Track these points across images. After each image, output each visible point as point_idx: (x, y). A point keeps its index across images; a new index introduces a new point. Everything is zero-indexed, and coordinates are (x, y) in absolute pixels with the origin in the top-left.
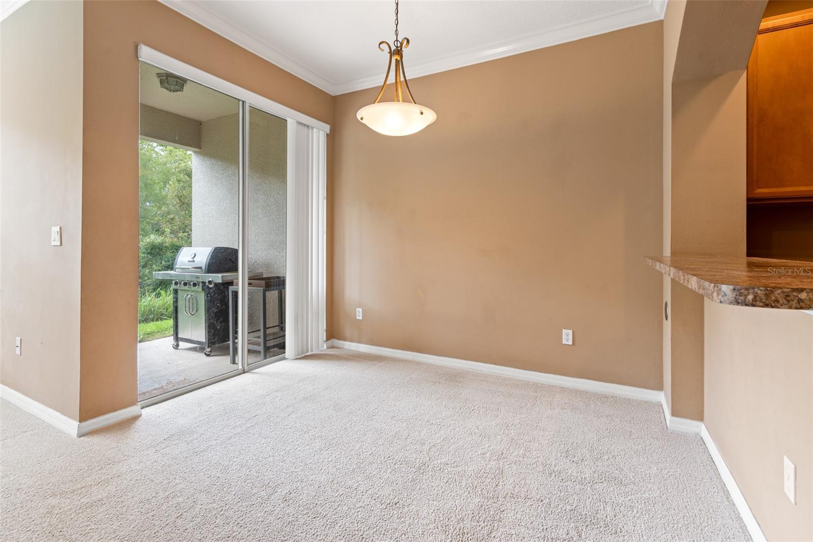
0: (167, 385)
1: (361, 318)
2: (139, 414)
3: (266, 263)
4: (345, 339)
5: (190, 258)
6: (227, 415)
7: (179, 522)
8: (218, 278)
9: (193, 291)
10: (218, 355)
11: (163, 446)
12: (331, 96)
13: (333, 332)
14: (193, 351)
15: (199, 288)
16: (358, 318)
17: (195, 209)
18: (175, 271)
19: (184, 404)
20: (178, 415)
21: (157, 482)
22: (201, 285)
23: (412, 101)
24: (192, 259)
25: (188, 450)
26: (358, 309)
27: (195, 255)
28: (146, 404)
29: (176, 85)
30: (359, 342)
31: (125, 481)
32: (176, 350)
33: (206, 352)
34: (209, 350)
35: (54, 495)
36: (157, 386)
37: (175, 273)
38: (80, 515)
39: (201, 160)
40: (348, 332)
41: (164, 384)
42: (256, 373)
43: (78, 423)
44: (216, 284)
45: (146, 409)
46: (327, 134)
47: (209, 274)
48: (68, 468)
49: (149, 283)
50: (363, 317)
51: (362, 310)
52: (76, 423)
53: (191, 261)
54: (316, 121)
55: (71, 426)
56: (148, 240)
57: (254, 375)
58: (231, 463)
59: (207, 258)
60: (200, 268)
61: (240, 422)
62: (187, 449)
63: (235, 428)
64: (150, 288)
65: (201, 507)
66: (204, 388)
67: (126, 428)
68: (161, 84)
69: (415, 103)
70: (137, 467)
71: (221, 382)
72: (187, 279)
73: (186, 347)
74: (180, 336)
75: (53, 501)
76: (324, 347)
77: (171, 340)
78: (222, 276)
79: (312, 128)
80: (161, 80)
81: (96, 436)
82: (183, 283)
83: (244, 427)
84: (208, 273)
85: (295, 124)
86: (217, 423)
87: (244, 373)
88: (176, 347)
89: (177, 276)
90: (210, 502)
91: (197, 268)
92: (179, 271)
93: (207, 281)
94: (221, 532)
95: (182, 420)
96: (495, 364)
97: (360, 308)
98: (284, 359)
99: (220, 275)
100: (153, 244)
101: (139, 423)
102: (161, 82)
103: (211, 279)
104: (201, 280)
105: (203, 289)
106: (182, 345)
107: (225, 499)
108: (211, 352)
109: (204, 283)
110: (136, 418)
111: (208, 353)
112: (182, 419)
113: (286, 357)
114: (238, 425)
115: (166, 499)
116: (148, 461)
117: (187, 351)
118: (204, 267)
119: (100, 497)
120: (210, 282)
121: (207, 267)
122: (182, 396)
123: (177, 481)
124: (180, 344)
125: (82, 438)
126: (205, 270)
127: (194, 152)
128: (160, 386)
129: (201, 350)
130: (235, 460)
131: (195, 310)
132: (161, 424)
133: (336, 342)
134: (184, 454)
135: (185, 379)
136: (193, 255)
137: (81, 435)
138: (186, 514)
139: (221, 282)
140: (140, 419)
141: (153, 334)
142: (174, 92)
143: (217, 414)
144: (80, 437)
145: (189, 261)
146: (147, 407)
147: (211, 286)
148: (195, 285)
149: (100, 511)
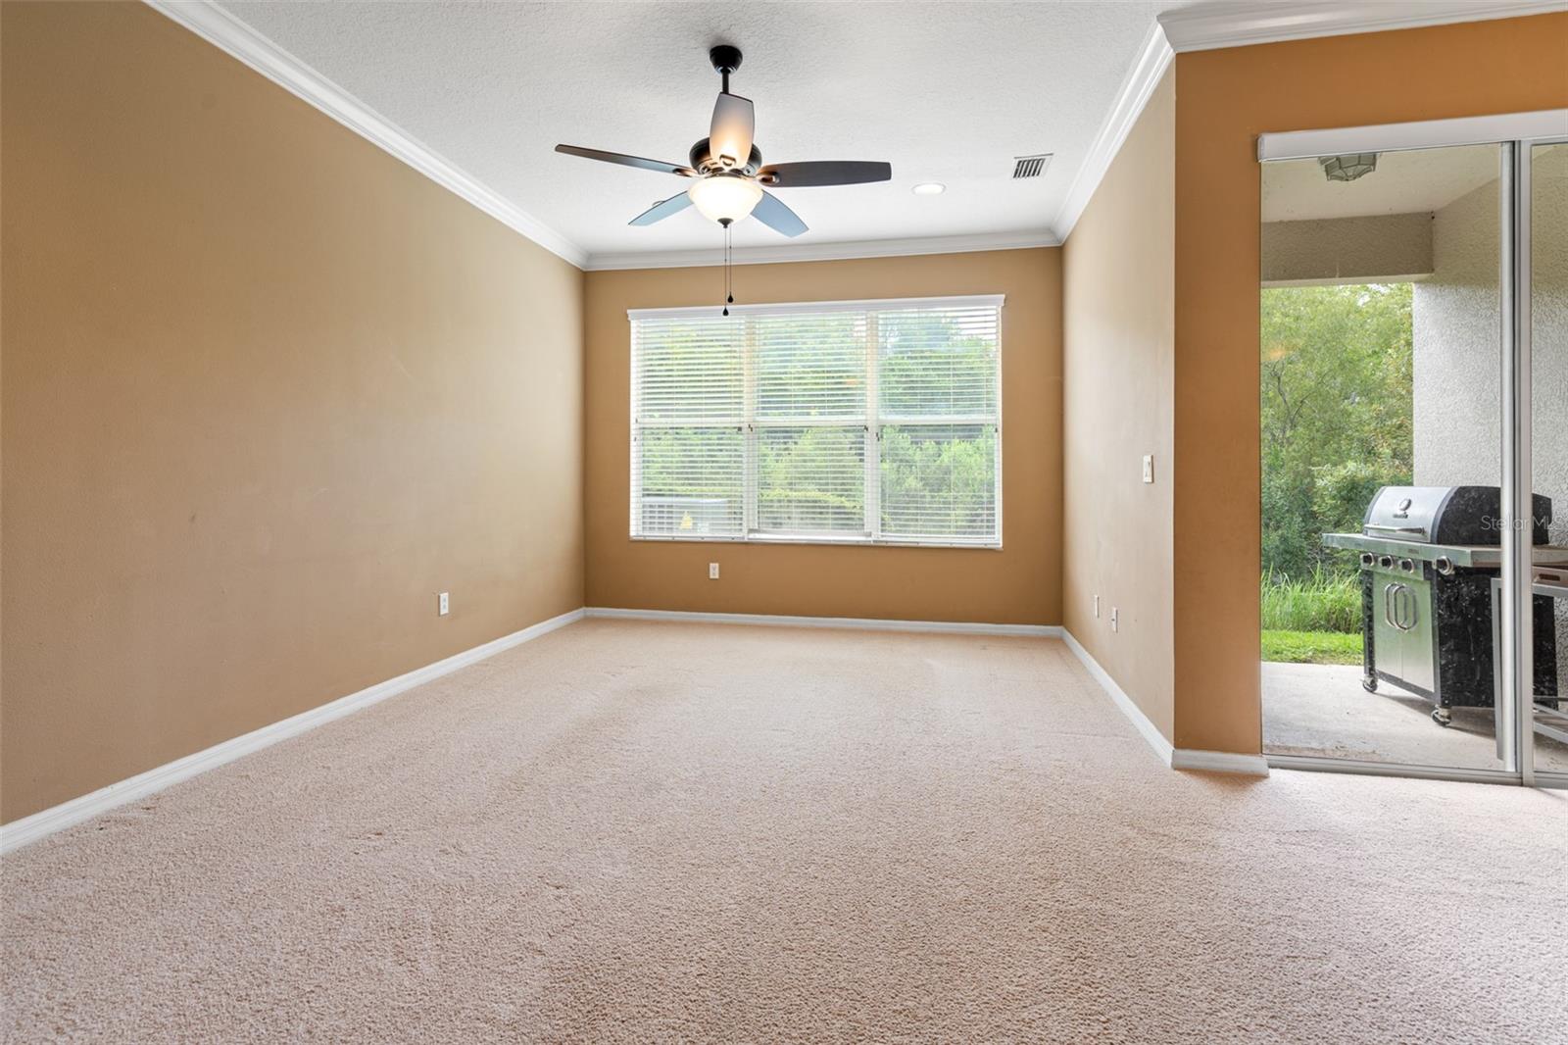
0: (1333, 750)
2: (1264, 773)
5: (1398, 507)
6: (1441, 850)
7: (1289, 966)
8: (1464, 555)
9: (1402, 579)
10: (1472, 732)
11: (1293, 839)
14: (1408, 705)
15: (1417, 574)
17: (1422, 404)
18: (1367, 534)
19: (1352, 791)
20: (1335, 803)
21: (1269, 886)
22: (1421, 566)
24: (1402, 512)
25: (1337, 868)
27: (1410, 502)
28: (1281, 763)
29: (1359, 164)
31: (1220, 859)
32: (1370, 694)
33: (1436, 716)
34: (1444, 712)
35: (1131, 825)
36: (1314, 745)
37: (1366, 537)
38: (1155, 867)
39: (1433, 297)
41: (1328, 745)
42: (1553, 796)
43: (1173, 748)
44: (1456, 568)
45: (1278, 770)
47: (1440, 546)
48: (1154, 802)
49: (1345, 558)
53: (1400, 517)
55: (1164, 748)
56: (1343, 472)
58: (1422, 936)
59: (1437, 513)
60: (1421, 531)
61: (1472, 877)
62: (1335, 865)
63: (1454, 882)
64: (1346, 567)
65: (1334, 968)
66: (1403, 779)
67: (1240, 785)
68: (1327, 175)
70: (1243, 849)
71: (1449, 783)
72: (1389, 554)
73: (1393, 694)
74: (1378, 667)
75: (1131, 834)
77: (1358, 673)
78: (1472, 552)
80: (1326, 167)
81: (1195, 777)
82: (1380, 559)
83: (1479, 891)
84: (1439, 543)
86: (1411, 852)
87: (1521, 785)
88: (1372, 687)
89: (1368, 543)
90: (1356, 973)
91: (1412, 531)
92: (1375, 535)
93: (1434, 561)
94: (1363, 1031)
95: (1339, 816)
99: (1468, 550)
100: (1352, 480)
101: (1260, 787)
102: (1327, 171)
103: (1444, 557)
104: (1423, 558)
105: (1426, 579)
106: (1383, 686)
107: (1388, 987)
108: (1449, 717)
109: (1427, 565)
110: (1260, 777)
111: (1442, 720)
112: (1339, 813)
114: (1463, 878)
115: (1276, 918)
116: (1262, 849)
117: (1394, 702)
118: (1429, 530)
119: (1183, 859)
120: (1442, 564)
121: (1436, 530)
122: (1352, 776)
123: (1303, 905)
124: (1378, 684)
125: (1177, 772)
126: (1432, 536)
127: (1416, 282)
128: (1320, 747)
129: (1425, 707)
130: (1433, 936)
131: (1411, 619)
132: (1299, 804)
134: (1327, 871)
135: (1374, 752)
136: (1406, 503)
137: (1176, 768)
138: (1303, 961)
139: (1469, 565)
140: (1265, 781)
141: (1333, 654)
142: (1355, 178)
143: (1419, 836)
144: (1175, 769)
145: (1396, 516)
146: (1282, 768)
147: (1445, 572)
148: (1406, 566)
149: (1179, 877)
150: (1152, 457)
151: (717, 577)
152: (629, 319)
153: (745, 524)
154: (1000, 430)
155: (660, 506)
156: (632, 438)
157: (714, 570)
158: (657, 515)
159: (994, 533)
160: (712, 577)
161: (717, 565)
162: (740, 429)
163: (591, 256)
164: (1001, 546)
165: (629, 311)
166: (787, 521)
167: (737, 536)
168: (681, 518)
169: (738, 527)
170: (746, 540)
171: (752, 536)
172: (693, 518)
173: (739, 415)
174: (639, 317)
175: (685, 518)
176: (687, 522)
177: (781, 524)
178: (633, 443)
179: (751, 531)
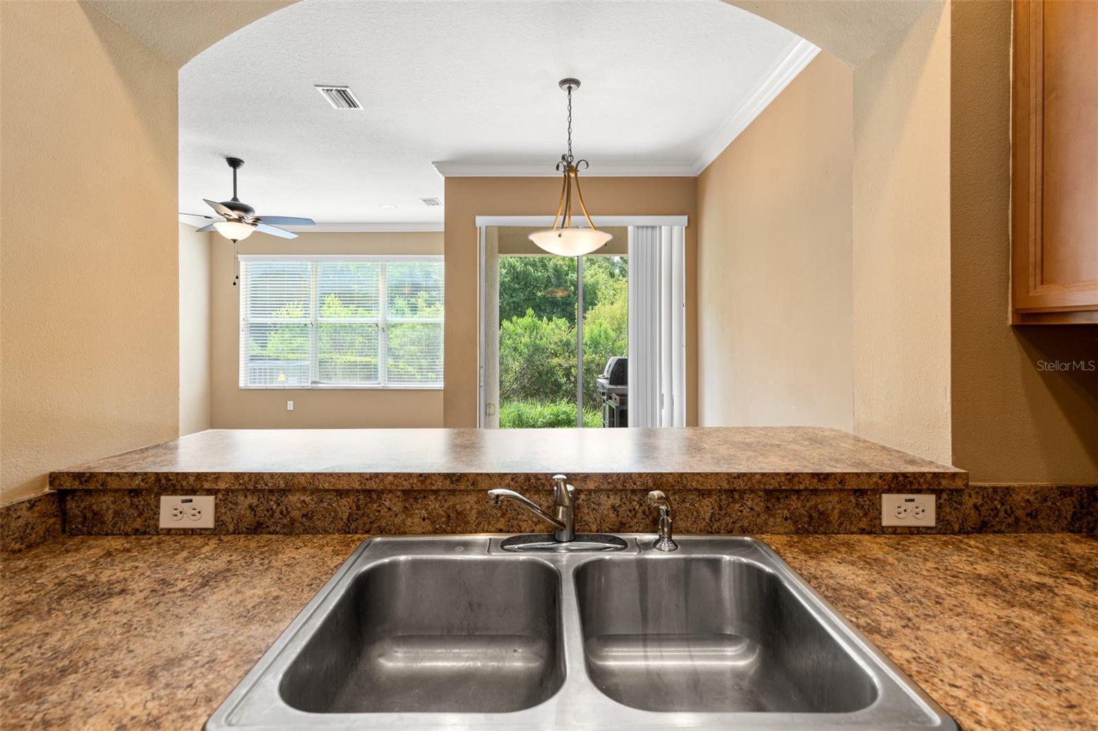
46: (685, 227)
54: (665, 217)
79: (660, 227)
151: (292, 409)
152: (239, 260)
153: (310, 378)
155: (259, 369)
156: (241, 330)
157: (290, 406)
158: (257, 374)
160: (289, 409)
161: (292, 402)
162: (306, 325)
165: (238, 256)
166: (334, 376)
167: (305, 385)
168: (278, 376)
169: (306, 380)
170: (310, 388)
171: (314, 385)
172: (286, 376)
173: (307, 317)
174: (246, 260)
175: (280, 375)
176: (282, 377)
177: (331, 378)
178: (241, 333)
179: (313, 382)
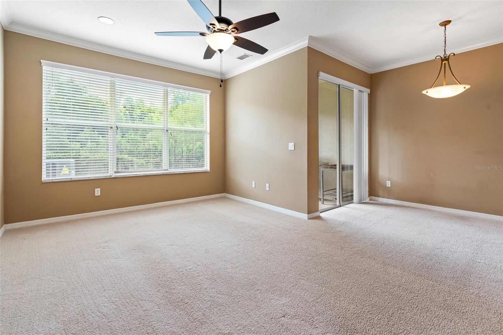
1: (390, 186)
3: (327, 158)
4: (379, 196)
12: (369, 74)
13: (373, 192)
16: (387, 186)
23: (459, 83)
26: (387, 182)
30: (389, 198)
40: (381, 193)
46: (368, 94)
50: (391, 186)
51: (391, 182)
52: (307, 215)
54: (365, 88)
57: (345, 208)
69: (460, 84)
71: (335, 209)
76: (368, 200)
79: (363, 92)
85: (358, 91)
87: (340, 206)
96: (488, 214)
97: (389, 181)
98: (353, 203)
110: (320, 216)
113: (354, 202)
125: (309, 220)
133: (373, 198)
146: (322, 212)
150: (294, 144)
151: (99, 194)
152: (42, 65)
154: (209, 134)
157: (98, 192)
159: (204, 167)
160: (97, 195)
161: (98, 189)
162: (111, 128)
163: (13, 22)
164: (209, 170)
165: (42, 61)
166: (131, 167)
167: (108, 175)
170: (113, 176)
172: (68, 169)
173: (107, 121)
174: (47, 64)
176: (65, 170)
177: (128, 168)
179: (115, 172)
